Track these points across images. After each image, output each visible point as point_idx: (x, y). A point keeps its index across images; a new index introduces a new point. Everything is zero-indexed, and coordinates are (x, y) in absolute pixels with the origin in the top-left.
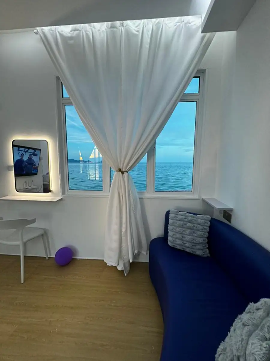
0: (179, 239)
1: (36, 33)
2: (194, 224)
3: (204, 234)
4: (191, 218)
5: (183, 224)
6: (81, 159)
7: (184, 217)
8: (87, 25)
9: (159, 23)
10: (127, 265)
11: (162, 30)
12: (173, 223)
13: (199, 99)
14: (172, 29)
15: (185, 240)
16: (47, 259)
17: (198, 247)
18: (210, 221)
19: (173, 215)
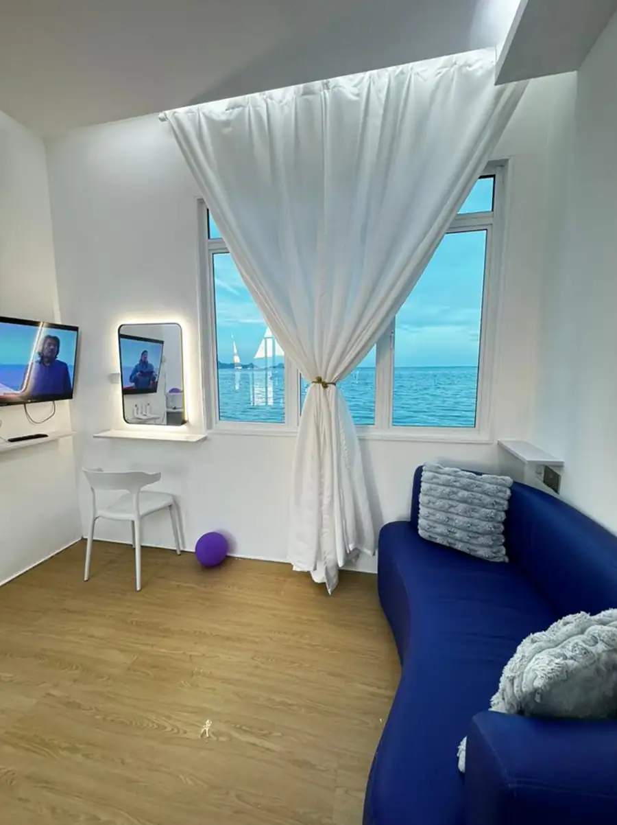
0: (441, 523)
1: (163, 120)
2: (473, 493)
3: (496, 515)
4: (468, 480)
5: (450, 492)
6: (237, 360)
7: (452, 478)
8: (257, 95)
9: (402, 73)
10: (333, 573)
11: (408, 87)
12: (428, 491)
13: (491, 224)
14: (432, 82)
15: (454, 525)
16: (179, 553)
17: (482, 540)
18: (510, 488)
19: (431, 474)
